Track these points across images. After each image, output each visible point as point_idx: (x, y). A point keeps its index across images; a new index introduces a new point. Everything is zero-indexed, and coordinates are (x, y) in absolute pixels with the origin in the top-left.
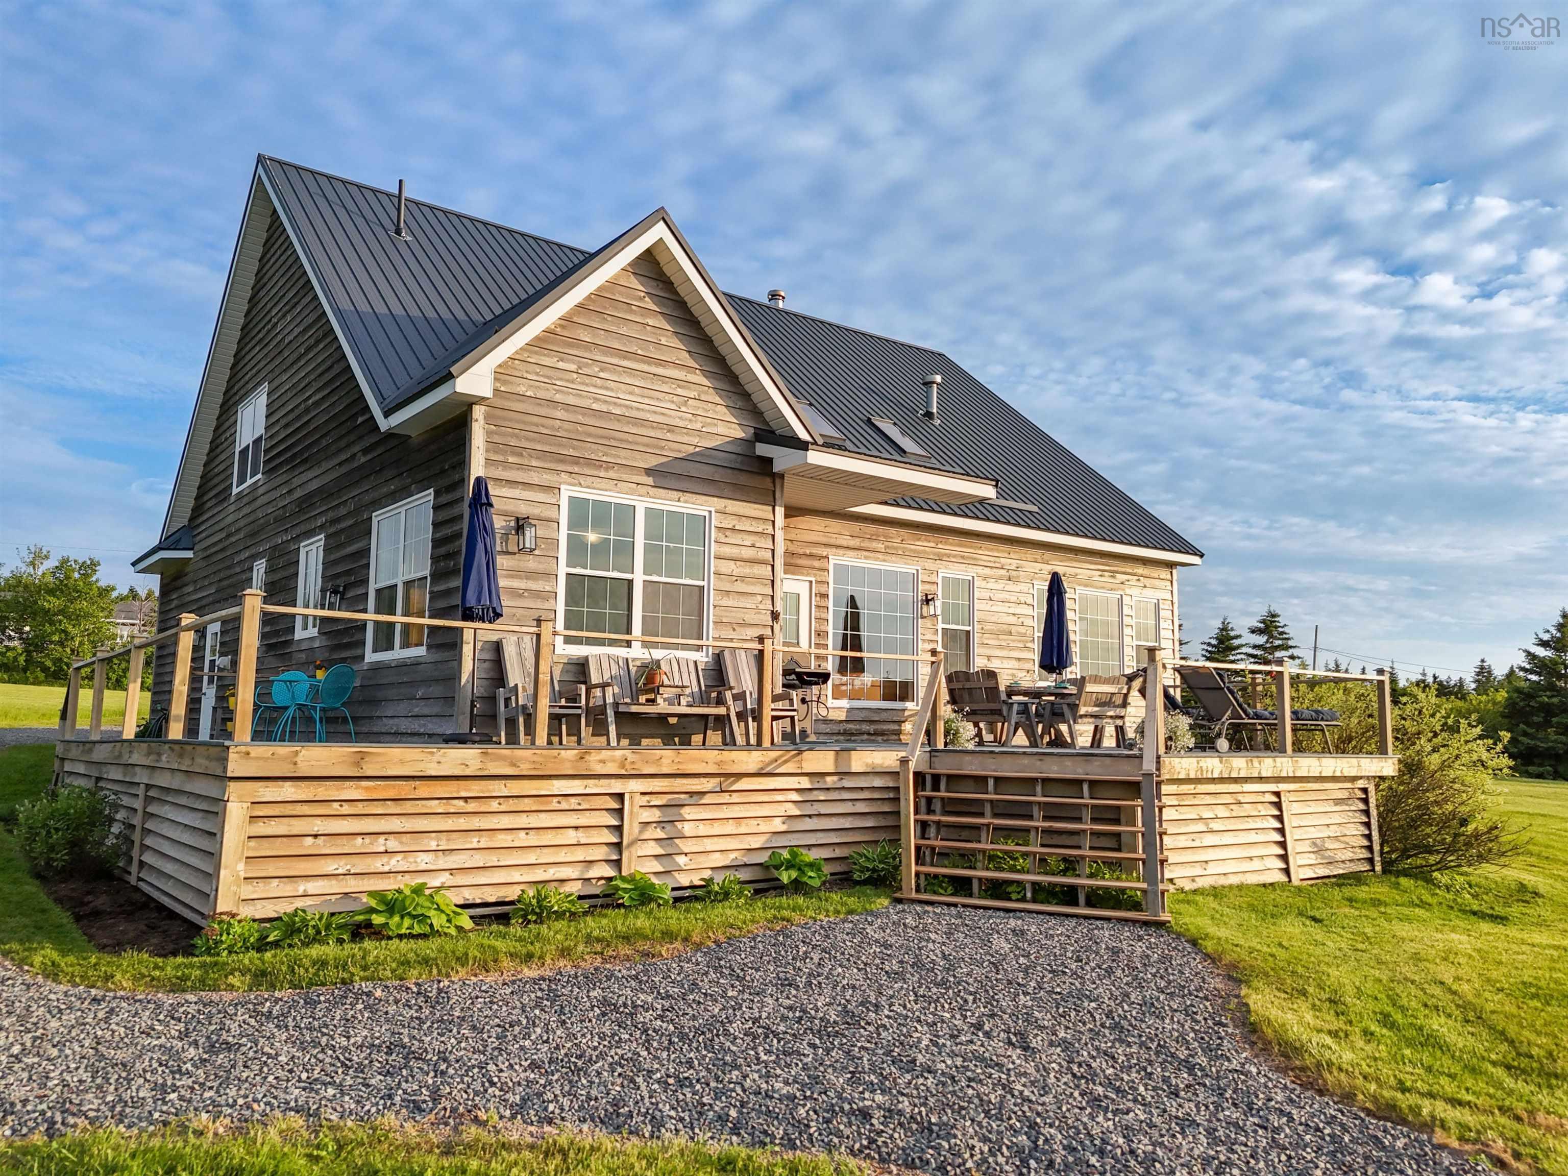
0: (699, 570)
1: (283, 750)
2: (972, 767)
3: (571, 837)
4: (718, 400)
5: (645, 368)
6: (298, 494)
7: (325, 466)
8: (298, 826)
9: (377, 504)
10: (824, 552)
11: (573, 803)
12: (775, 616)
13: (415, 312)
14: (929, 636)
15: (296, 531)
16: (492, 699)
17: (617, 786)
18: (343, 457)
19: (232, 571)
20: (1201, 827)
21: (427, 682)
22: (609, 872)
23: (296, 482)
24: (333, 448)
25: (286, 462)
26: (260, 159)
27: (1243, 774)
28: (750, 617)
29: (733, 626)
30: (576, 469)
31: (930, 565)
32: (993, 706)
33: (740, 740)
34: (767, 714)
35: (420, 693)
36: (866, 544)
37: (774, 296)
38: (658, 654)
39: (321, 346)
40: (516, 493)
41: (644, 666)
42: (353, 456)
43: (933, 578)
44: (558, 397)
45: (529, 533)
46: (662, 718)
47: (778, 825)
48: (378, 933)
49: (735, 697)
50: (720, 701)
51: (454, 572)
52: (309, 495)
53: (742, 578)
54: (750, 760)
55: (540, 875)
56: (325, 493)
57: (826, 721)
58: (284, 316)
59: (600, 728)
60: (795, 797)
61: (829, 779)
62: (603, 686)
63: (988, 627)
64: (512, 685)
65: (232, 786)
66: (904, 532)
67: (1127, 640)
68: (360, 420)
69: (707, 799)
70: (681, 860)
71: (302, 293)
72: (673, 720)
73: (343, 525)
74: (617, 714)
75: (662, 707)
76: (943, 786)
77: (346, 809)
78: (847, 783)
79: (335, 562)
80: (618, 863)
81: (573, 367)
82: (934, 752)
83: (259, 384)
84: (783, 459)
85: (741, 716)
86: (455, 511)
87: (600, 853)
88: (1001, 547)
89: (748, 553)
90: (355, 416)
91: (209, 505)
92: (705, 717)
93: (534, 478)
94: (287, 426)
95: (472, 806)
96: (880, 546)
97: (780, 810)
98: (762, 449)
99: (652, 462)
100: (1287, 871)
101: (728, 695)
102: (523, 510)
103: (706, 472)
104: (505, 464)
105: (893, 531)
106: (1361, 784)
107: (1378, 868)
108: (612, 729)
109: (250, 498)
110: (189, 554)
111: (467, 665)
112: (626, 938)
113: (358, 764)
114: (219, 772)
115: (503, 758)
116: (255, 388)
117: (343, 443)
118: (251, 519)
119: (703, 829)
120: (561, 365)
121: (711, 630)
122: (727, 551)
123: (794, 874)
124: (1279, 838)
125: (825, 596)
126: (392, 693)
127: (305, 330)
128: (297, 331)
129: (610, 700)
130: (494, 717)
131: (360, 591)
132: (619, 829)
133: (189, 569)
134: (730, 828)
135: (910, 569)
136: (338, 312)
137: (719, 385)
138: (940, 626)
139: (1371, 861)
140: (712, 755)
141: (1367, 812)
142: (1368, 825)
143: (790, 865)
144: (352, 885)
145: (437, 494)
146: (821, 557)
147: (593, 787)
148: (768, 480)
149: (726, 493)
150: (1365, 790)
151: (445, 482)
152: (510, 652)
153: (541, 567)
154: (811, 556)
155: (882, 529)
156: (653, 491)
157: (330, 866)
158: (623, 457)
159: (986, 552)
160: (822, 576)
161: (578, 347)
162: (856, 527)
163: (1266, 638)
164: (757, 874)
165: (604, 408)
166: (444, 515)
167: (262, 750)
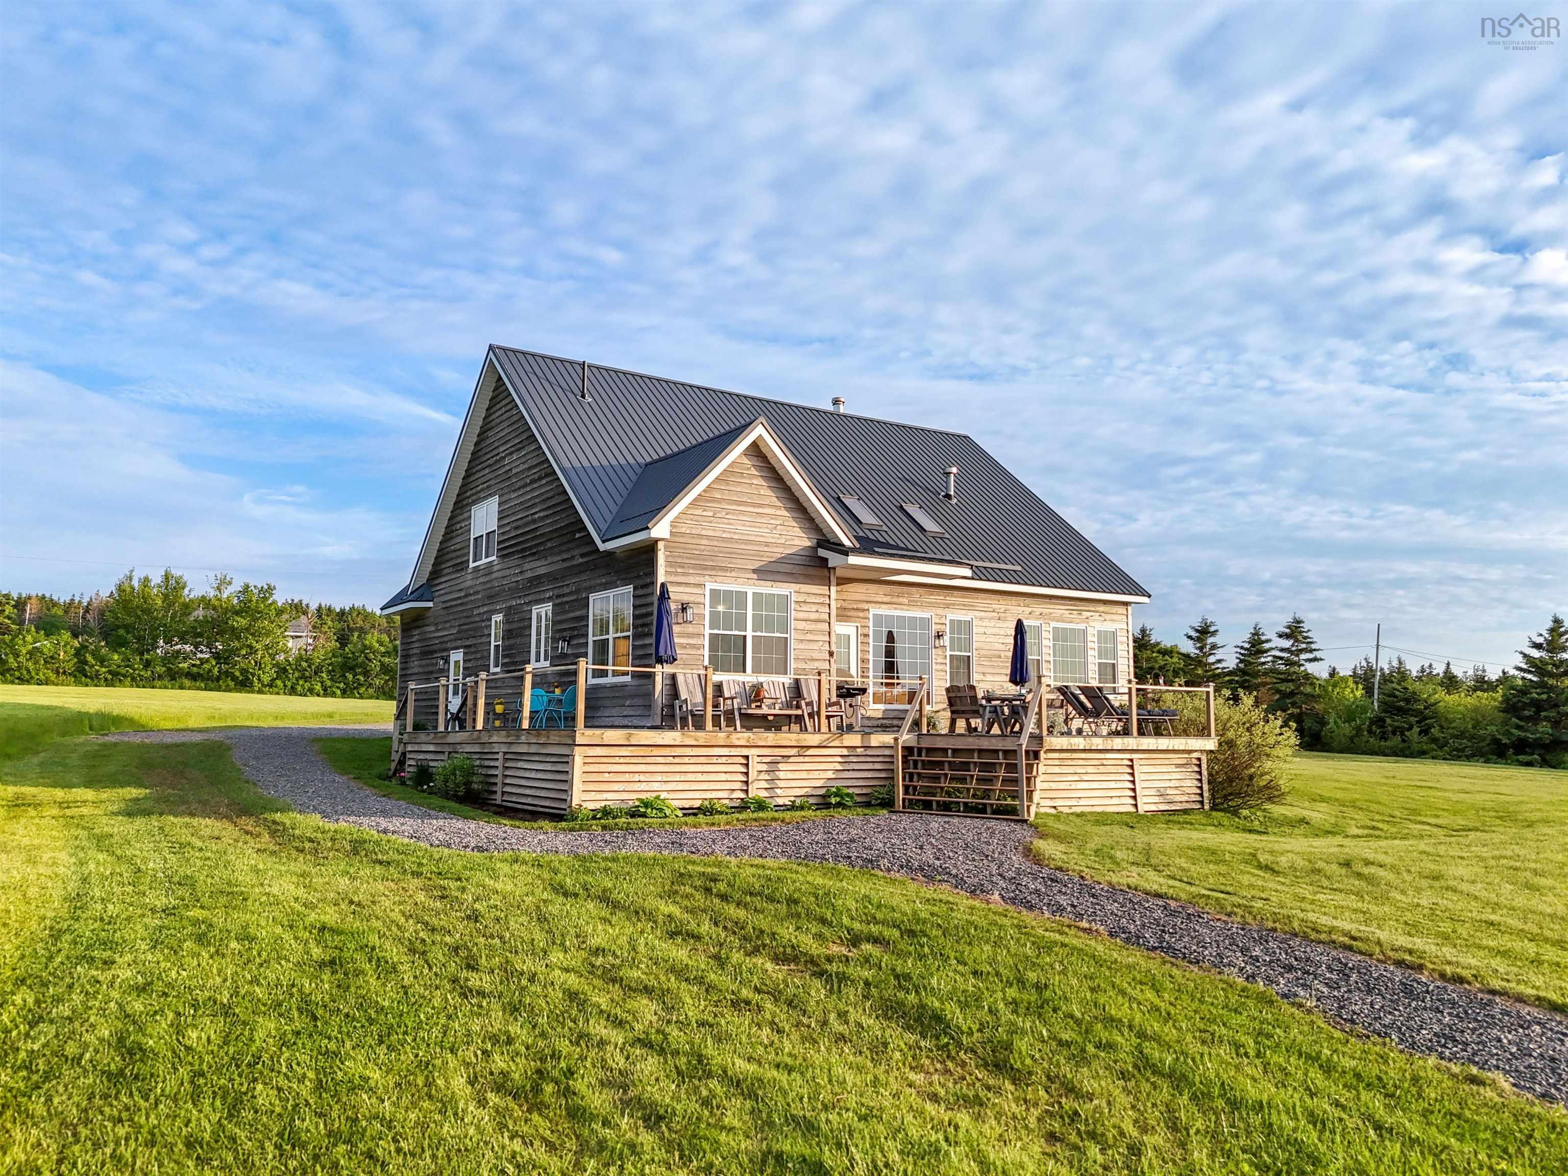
0: (784, 626)
1: (598, 732)
2: (940, 744)
3: (723, 777)
4: (795, 524)
5: (752, 509)
6: (529, 575)
7: (550, 560)
8: (603, 768)
9: (593, 589)
10: (866, 606)
11: (724, 760)
12: (831, 654)
13: (605, 463)
14: (940, 660)
15: (530, 598)
16: (672, 706)
17: (745, 752)
18: (565, 556)
19: (472, 620)
20: (1076, 778)
21: (632, 697)
22: (742, 795)
23: (526, 567)
24: (556, 550)
25: (518, 552)
26: (491, 348)
27: (1100, 747)
28: (816, 655)
29: (805, 661)
30: (714, 573)
31: (940, 611)
32: (974, 708)
33: (810, 729)
34: (823, 714)
35: (627, 703)
36: (895, 600)
37: (836, 402)
38: (762, 678)
39: (544, 482)
40: (680, 589)
41: (754, 686)
42: (573, 558)
43: (943, 621)
44: (703, 532)
45: (689, 611)
46: (765, 717)
47: (830, 775)
48: (644, 815)
49: (807, 704)
50: (798, 707)
51: (649, 635)
52: (538, 577)
53: (810, 632)
54: (813, 739)
55: (709, 795)
56: (551, 577)
57: (869, 718)
58: (511, 453)
59: (731, 722)
60: (840, 759)
61: (859, 750)
62: (732, 698)
63: (982, 652)
64: (683, 698)
65: (577, 748)
66: (922, 590)
67: (1090, 659)
68: (578, 535)
69: (791, 760)
70: (778, 791)
71: (525, 443)
72: (771, 718)
73: (566, 599)
74: (740, 714)
75: (765, 710)
76: (924, 754)
77: (622, 760)
78: (869, 752)
79: (561, 622)
80: (746, 791)
81: (711, 514)
82: (920, 735)
83: (490, 495)
84: (834, 559)
85: (811, 715)
86: (648, 600)
87: (738, 786)
88: (993, 596)
89: (814, 616)
90: (574, 532)
91: (446, 571)
92: (789, 716)
93: (691, 580)
94: (517, 528)
95: (677, 760)
96: (905, 601)
97: (831, 766)
98: (822, 553)
99: (757, 565)
100: (1136, 806)
101: (803, 703)
102: (685, 598)
103: (787, 568)
104: (676, 574)
105: (914, 589)
106: (1195, 755)
107: (1207, 807)
108: (738, 723)
109: (486, 571)
110: (430, 604)
111: (658, 687)
112: (755, 820)
113: (628, 739)
114: (570, 742)
115: (691, 737)
116: (486, 498)
117: (563, 548)
118: (489, 585)
119: (790, 775)
120: (705, 513)
121: (793, 665)
122: (801, 615)
123: (838, 799)
124: (1131, 786)
125: (867, 636)
126: (607, 703)
127: (530, 468)
128: (522, 467)
129: (736, 706)
130: (673, 716)
131: (582, 641)
132: (747, 774)
133: (429, 614)
134: (804, 775)
135: (926, 615)
136: (563, 470)
137: (795, 515)
138: (948, 653)
139: (1202, 802)
140: (793, 736)
141: (1200, 773)
142: (1200, 780)
143: (836, 795)
144: (625, 796)
145: (635, 588)
146: (864, 610)
147: (734, 751)
148: (826, 570)
149: (800, 580)
150: (1199, 759)
151: (641, 582)
152: (680, 679)
153: (696, 631)
154: (857, 609)
155: (905, 589)
156: (757, 582)
157: (616, 787)
158: (740, 564)
159: (981, 601)
160: (865, 622)
161: (714, 501)
162: (887, 588)
163: (1292, 642)
164: (819, 800)
165: (729, 536)
166: (639, 602)
167: (589, 732)
